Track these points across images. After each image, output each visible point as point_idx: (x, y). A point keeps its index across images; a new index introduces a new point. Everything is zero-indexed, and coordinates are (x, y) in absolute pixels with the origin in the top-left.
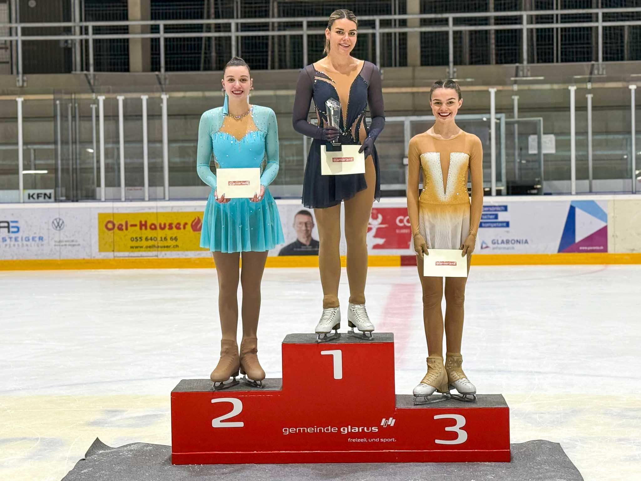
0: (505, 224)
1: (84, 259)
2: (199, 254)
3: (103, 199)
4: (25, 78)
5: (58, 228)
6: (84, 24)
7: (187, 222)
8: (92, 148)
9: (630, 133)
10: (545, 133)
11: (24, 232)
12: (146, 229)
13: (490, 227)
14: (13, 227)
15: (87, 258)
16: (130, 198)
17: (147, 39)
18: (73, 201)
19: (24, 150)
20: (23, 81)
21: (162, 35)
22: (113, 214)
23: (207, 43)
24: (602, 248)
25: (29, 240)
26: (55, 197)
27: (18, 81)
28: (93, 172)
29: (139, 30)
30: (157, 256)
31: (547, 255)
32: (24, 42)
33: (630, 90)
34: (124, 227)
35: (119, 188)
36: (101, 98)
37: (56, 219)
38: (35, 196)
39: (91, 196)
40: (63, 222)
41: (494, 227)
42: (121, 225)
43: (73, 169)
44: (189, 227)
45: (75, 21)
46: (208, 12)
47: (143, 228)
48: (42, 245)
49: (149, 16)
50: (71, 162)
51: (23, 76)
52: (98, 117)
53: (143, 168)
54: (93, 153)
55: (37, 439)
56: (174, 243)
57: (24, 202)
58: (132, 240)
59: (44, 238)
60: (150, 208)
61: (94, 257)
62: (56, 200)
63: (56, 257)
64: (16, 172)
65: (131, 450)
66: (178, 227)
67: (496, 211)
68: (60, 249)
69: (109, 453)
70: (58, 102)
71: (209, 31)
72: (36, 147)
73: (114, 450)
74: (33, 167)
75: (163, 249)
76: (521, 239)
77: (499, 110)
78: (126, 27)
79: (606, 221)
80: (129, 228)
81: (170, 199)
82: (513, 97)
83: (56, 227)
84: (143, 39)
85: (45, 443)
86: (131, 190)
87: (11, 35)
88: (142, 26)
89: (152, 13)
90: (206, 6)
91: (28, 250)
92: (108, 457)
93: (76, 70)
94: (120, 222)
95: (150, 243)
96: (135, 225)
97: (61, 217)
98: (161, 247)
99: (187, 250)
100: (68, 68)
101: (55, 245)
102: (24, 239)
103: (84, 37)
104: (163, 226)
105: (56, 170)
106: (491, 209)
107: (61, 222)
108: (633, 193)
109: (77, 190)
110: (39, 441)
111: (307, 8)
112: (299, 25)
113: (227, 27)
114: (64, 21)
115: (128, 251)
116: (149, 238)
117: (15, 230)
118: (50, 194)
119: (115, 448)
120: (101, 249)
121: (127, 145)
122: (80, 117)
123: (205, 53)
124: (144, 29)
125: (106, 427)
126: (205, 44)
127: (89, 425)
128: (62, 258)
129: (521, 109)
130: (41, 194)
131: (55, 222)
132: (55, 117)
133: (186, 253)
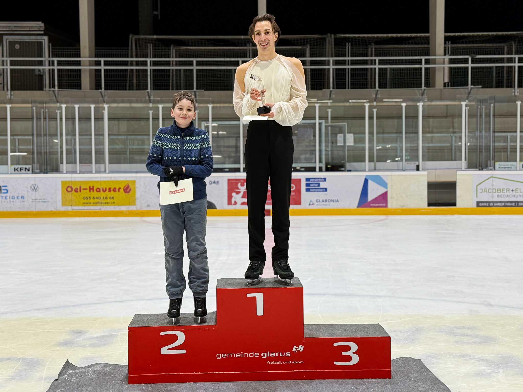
0: (324, 190)
1: (51, 211)
2: (128, 208)
3: (65, 172)
4: (12, 93)
5: (34, 191)
6: (51, 59)
7: (120, 187)
8: (57, 139)
9: (401, 133)
10: (348, 133)
11: (11, 193)
12: (93, 191)
13: (315, 191)
14: (3, 190)
15: (53, 210)
16: (83, 171)
17: (92, 69)
18: (44, 173)
19: (11, 139)
20: (11, 95)
21: (103, 68)
22: (71, 182)
23: (131, 74)
24: (384, 205)
25: (14, 198)
26: (32, 170)
27: (8, 95)
28: (58, 154)
29: (88, 64)
30: (101, 209)
31: (350, 209)
32: (11, 70)
33: (402, 106)
34: (79, 190)
35: (75, 165)
36: (64, 106)
37: (33, 185)
38: (19, 170)
39: (56, 170)
40: (38, 187)
41: (318, 191)
42: (77, 189)
43: (44, 152)
44: (122, 190)
45: (45, 57)
46: (132, 54)
47: (92, 191)
48: (23, 201)
49: (94, 55)
50: (43, 148)
51: (11, 92)
52: (61, 119)
53: (91, 152)
54: (58, 143)
55: (20, 359)
56: (112, 200)
57: (11, 174)
58: (84, 198)
59: (25, 197)
60: (96, 178)
61: (58, 210)
62: (33, 172)
63: (33, 209)
64: (6, 154)
65: (95, 371)
66: (115, 190)
67: (319, 181)
68: (36, 204)
69: (77, 373)
70: (34, 108)
71: (132, 65)
72: (19, 137)
73: (81, 370)
74: (17, 150)
75: (105, 204)
76: (334, 199)
77: (320, 118)
78: (79, 62)
79: (386, 188)
80: (82, 191)
81: (109, 173)
82: (328, 110)
83: (33, 190)
84: (90, 70)
85: (25, 363)
86: (83, 166)
87: (3, 65)
88: (90, 61)
89: (95, 54)
90: (130, 51)
91: (13, 205)
92: (77, 377)
93: (46, 88)
94: (76, 187)
95: (96, 200)
96: (86, 189)
97: (36, 183)
98: (103, 203)
99: (121, 205)
100: (41, 88)
101: (32, 202)
102: (11, 197)
103: (51, 67)
104: (104, 189)
105: (33, 153)
106: (315, 180)
107: (36, 187)
108: (403, 170)
109: (47, 165)
110: (21, 360)
111: (194, 53)
112: (191, 64)
113: (145, 64)
114: (38, 57)
115: (81, 206)
116: (95, 197)
117: (5, 191)
118: (29, 168)
119: (81, 368)
120: (64, 204)
121: (81, 137)
122: (49, 118)
123: (130, 80)
124: (91, 64)
125: (74, 347)
126: (130, 75)
127: (60, 345)
128: (37, 210)
129: (333, 118)
130: (23, 168)
131: (32, 187)
132: (32, 118)
133: (120, 207)
